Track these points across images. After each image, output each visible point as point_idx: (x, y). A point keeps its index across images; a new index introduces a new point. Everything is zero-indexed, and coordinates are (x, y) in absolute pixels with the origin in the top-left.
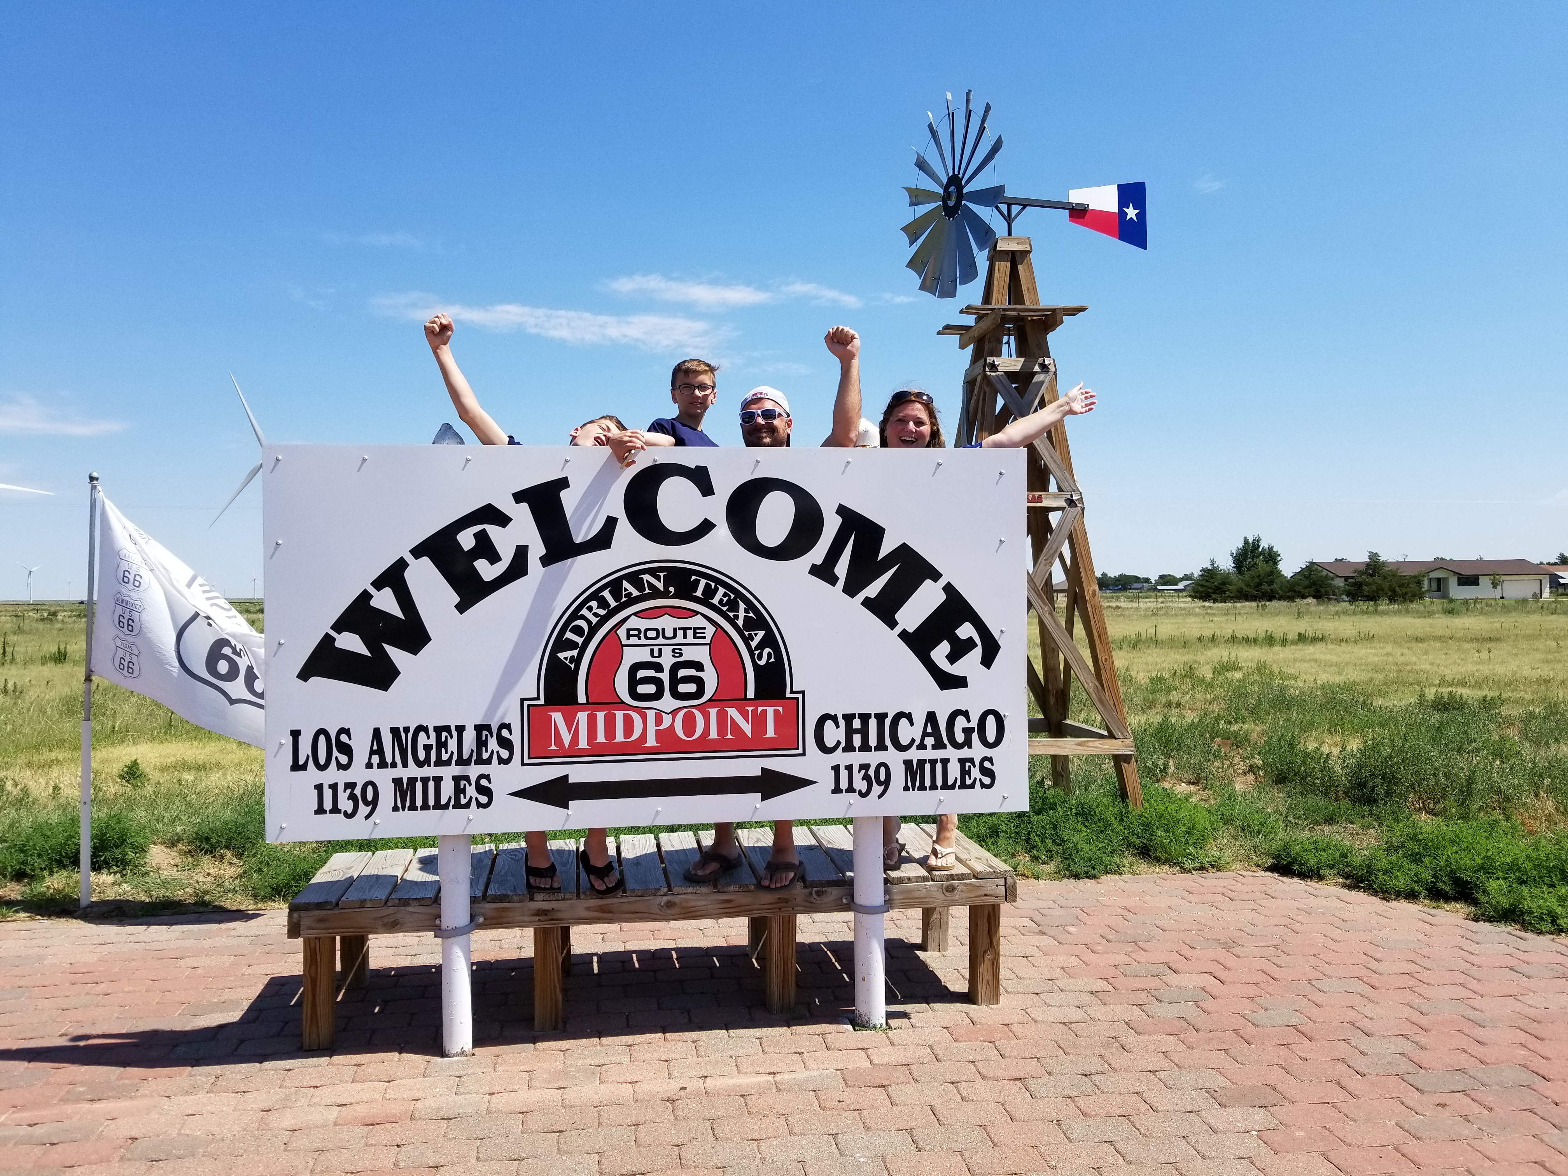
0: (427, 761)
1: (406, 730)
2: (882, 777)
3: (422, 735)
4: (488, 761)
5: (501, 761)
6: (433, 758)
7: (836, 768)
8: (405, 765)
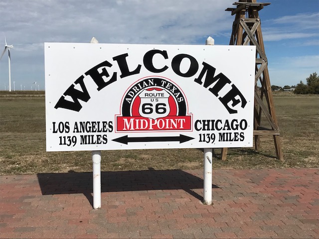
0: (90, 131)
1: (84, 123)
2: (213, 137)
3: (88, 124)
4: (106, 131)
5: (110, 131)
6: (91, 130)
7: (200, 135)
8: (84, 132)
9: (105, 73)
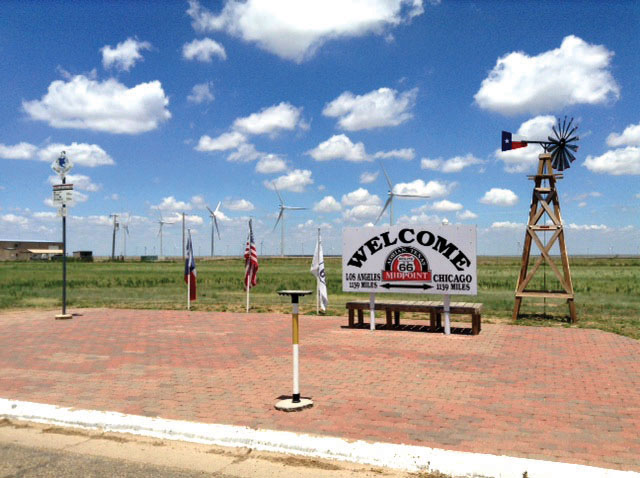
1: (363, 274)
2: (447, 287)
3: (366, 275)
5: (378, 280)
6: (368, 279)
7: (438, 285)
8: (363, 280)
9: (376, 244)
